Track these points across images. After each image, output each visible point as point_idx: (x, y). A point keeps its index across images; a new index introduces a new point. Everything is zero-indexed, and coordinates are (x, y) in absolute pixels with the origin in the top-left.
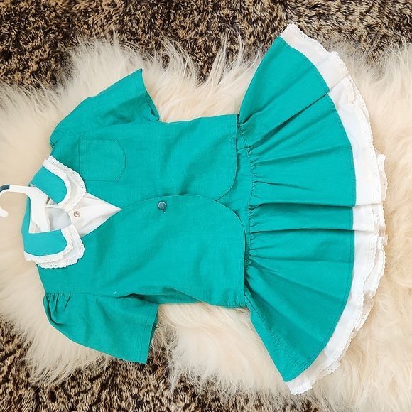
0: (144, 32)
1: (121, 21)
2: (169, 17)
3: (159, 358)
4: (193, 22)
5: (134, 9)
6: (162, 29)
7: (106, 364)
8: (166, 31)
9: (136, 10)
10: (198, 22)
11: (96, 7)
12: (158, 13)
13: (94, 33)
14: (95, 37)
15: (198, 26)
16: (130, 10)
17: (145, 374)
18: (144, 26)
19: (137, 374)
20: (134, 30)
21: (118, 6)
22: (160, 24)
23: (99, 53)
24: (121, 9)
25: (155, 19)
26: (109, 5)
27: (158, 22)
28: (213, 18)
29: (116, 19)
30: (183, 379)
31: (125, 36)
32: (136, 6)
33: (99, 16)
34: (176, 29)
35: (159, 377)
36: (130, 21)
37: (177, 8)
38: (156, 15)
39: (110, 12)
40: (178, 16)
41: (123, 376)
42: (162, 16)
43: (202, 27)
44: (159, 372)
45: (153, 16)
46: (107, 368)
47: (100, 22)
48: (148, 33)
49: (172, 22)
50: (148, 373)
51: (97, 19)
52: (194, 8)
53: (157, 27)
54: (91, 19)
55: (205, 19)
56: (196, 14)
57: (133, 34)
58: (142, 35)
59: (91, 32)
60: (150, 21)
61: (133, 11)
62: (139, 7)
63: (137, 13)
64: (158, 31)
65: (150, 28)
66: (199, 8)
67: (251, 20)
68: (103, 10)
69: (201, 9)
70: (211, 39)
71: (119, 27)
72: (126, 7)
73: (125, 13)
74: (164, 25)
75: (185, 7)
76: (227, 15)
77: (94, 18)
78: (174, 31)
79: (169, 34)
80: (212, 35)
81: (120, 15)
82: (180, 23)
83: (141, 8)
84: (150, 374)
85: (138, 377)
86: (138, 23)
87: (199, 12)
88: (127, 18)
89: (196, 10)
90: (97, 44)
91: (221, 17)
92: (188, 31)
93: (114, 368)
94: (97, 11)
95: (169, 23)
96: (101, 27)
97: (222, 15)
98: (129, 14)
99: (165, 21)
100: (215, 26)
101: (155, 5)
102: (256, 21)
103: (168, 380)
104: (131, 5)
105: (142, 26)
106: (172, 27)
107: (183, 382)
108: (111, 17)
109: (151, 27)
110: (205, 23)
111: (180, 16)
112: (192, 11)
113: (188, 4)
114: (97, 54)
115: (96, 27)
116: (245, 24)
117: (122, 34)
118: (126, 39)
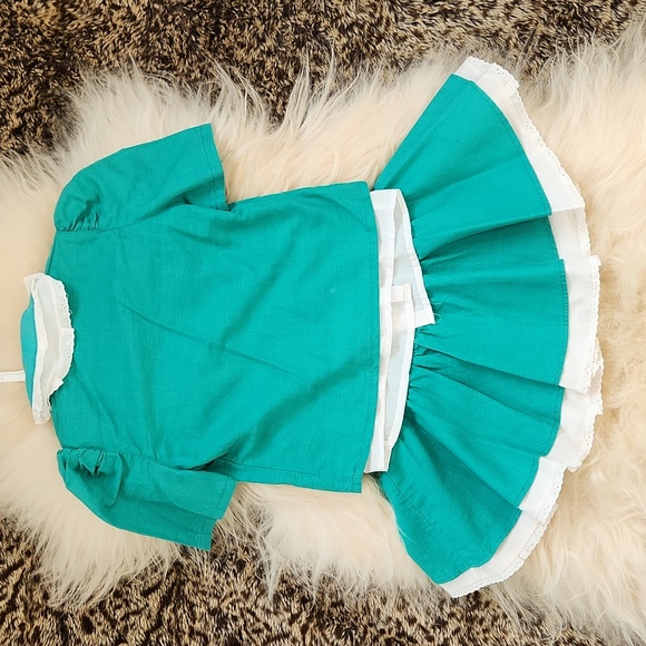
0: (181, 55)
1: (145, 42)
2: (218, 31)
3: (247, 549)
4: (255, 35)
5: (162, 21)
6: (209, 50)
7: (167, 566)
8: (215, 51)
9: (166, 23)
10: (263, 35)
11: (103, 22)
12: (200, 25)
13: (104, 63)
14: (106, 68)
15: (264, 41)
16: (157, 24)
17: (227, 575)
18: (181, 46)
19: (214, 577)
20: (166, 54)
21: (138, 19)
22: (206, 42)
23: (115, 93)
24: (144, 24)
25: (197, 35)
26: (123, 18)
27: (201, 40)
28: (286, 27)
29: (136, 39)
30: (286, 578)
31: (152, 64)
32: (166, 16)
33: (110, 36)
34: (231, 48)
35: (249, 578)
36: (159, 40)
37: (229, 15)
38: (198, 29)
39: (126, 28)
40: (231, 28)
41: (193, 583)
42: (207, 29)
43: (270, 43)
44: (249, 570)
45: (193, 31)
46: (168, 574)
47: (111, 46)
48: (188, 57)
49: (224, 37)
50: (231, 574)
51: (107, 41)
52: (255, 14)
53: (200, 47)
54: (97, 42)
55: (273, 29)
56: (258, 22)
57: (165, 60)
58: (179, 60)
59: (100, 62)
60: (188, 38)
61: (162, 25)
62: (170, 18)
63: (168, 27)
64: (203, 54)
65: (189, 48)
66: (262, 13)
67: (342, 26)
68: (115, 26)
69: (266, 14)
70: (284, 59)
71: (141, 50)
72: (150, 19)
73: (149, 30)
74: (211, 44)
75: (241, 14)
76: (306, 22)
77: (102, 41)
78: (227, 51)
79: (221, 57)
80: (285, 53)
81: (141, 33)
82: (236, 38)
83: (173, 19)
84: (235, 575)
85: (217, 582)
86: (171, 43)
87: (264, 20)
88: (153, 36)
89: (259, 17)
90: (111, 79)
91: (297, 25)
92: (248, 51)
93: (178, 572)
94: (106, 29)
95: (218, 40)
96: (114, 52)
97: (299, 22)
98: (156, 29)
99: (212, 37)
100: (289, 39)
101: (195, 14)
102: (350, 27)
103: (263, 581)
104: (157, 16)
105: (178, 46)
106: (224, 45)
107: (286, 582)
108: (129, 36)
109: (192, 47)
110: (274, 36)
111: (234, 27)
112: (252, 19)
113: (245, 9)
114: (111, 94)
115: (106, 53)
116: (334, 33)
117: (148, 61)
118: (155, 69)
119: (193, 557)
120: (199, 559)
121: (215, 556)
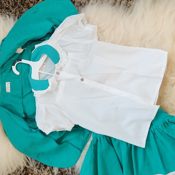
0: (13, 7)
6: (21, 4)
7: (22, 169)
8: (23, 5)
17: (42, 170)
18: (12, 4)
19: (38, 171)
20: (7, 7)
22: (20, 2)
30: (60, 169)
31: (3, 10)
34: (28, 3)
35: (48, 170)
36: (5, 2)
41: (31, 173)
44: (48, 168)
46: (23, 171)
48: (15, 7)
50: (43, 170)
53: (18, 4)
60: (14, 1)
64: (20, 6)
65: (15, 4)
74: (22, 2)
78: (27, 4)
79: (25, 6)
84: (44, 170)
85: (38, 172)
86: (9, 3)
92: (34, 4)
93: (26, 171)
95: (24, 1)
103: (53, 171)
105: (11, 4)
106: (26, 3)
107: (60, 170)
117: (2, 9)
118: (4, 12)
119: (30, 166)
120: (32, 166)
121: (37, 165)
